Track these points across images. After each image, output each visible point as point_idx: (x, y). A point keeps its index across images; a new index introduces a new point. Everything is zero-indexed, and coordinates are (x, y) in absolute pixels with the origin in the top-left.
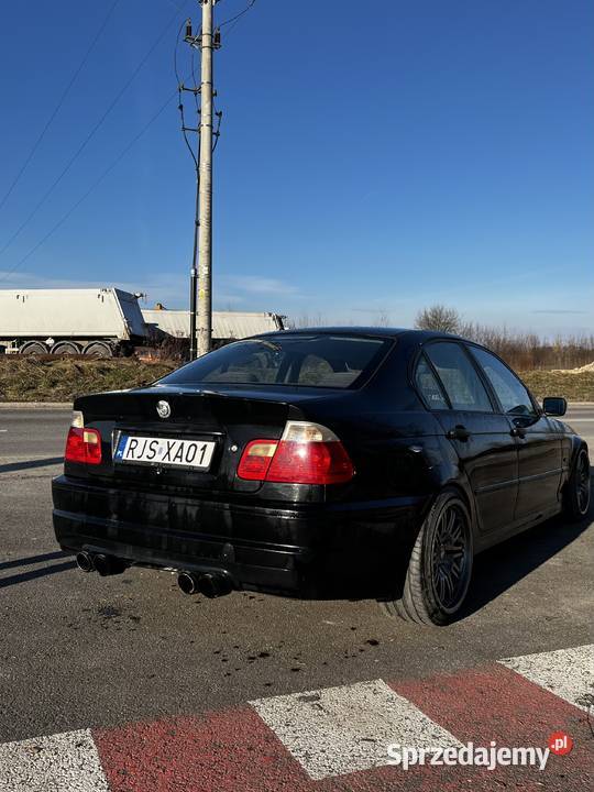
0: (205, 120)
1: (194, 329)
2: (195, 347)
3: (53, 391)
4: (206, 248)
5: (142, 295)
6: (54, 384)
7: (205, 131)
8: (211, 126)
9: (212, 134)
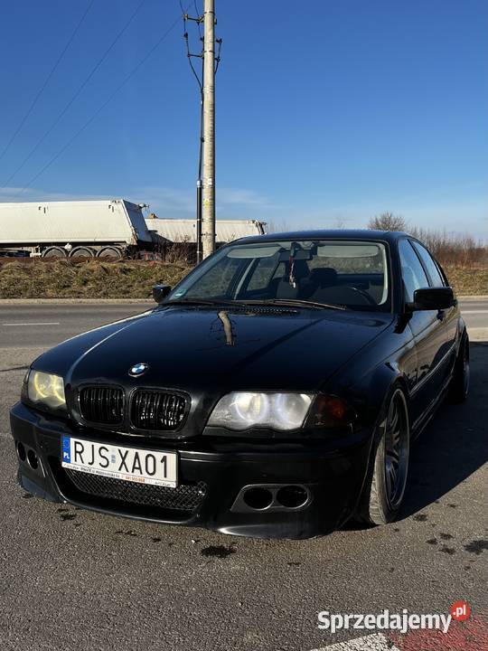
0: (208, 46)
1: (200, 234)
2: (201, 250)
3: (85, 289)
4: (210, 162)
5: (145, 206)
6: (85, 283)
7: (208, 57)
8: (213, 52)
9: (214, 59)
